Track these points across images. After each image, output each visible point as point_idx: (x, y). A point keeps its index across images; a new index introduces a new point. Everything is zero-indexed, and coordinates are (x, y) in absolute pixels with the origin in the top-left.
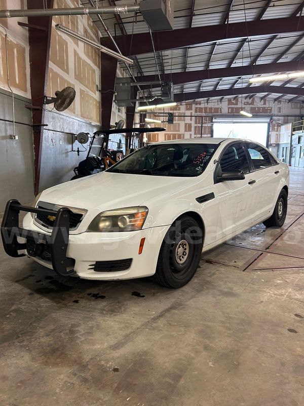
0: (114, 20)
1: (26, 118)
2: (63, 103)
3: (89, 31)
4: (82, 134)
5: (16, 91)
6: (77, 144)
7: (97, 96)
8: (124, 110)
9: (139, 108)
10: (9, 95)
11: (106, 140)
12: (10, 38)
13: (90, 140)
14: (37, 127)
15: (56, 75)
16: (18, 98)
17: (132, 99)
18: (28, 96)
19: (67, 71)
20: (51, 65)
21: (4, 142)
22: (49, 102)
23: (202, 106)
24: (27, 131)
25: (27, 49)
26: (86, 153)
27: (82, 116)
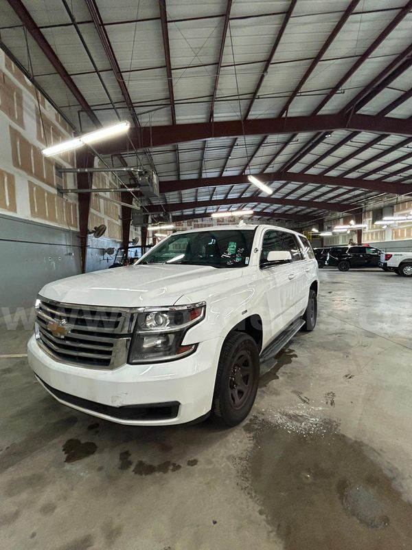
0: (129, 177)
1: (77, 243)
2: (99, 234)
3: (113, 183)
4: (110, 249)
5: (72, 229)
6: (106, 255)
7: (119, 223)
8: (139, 229)
9: (150, 229)
10: (69, 231)
11: (126, 252)
12: (69, 201)
13: (115, 253)
14: (83, 247)
15: (93, 214)
16: (73, 232)
17: (144, 222)
18: (78, 230)
19: (100, 211)
20: (92, 210)
21: (66, 257)
22: (90, 233)
23: (199, 223)
24: (78, 250)
25: (78, 204)
26: (113, 260)
27: (110, 237)
